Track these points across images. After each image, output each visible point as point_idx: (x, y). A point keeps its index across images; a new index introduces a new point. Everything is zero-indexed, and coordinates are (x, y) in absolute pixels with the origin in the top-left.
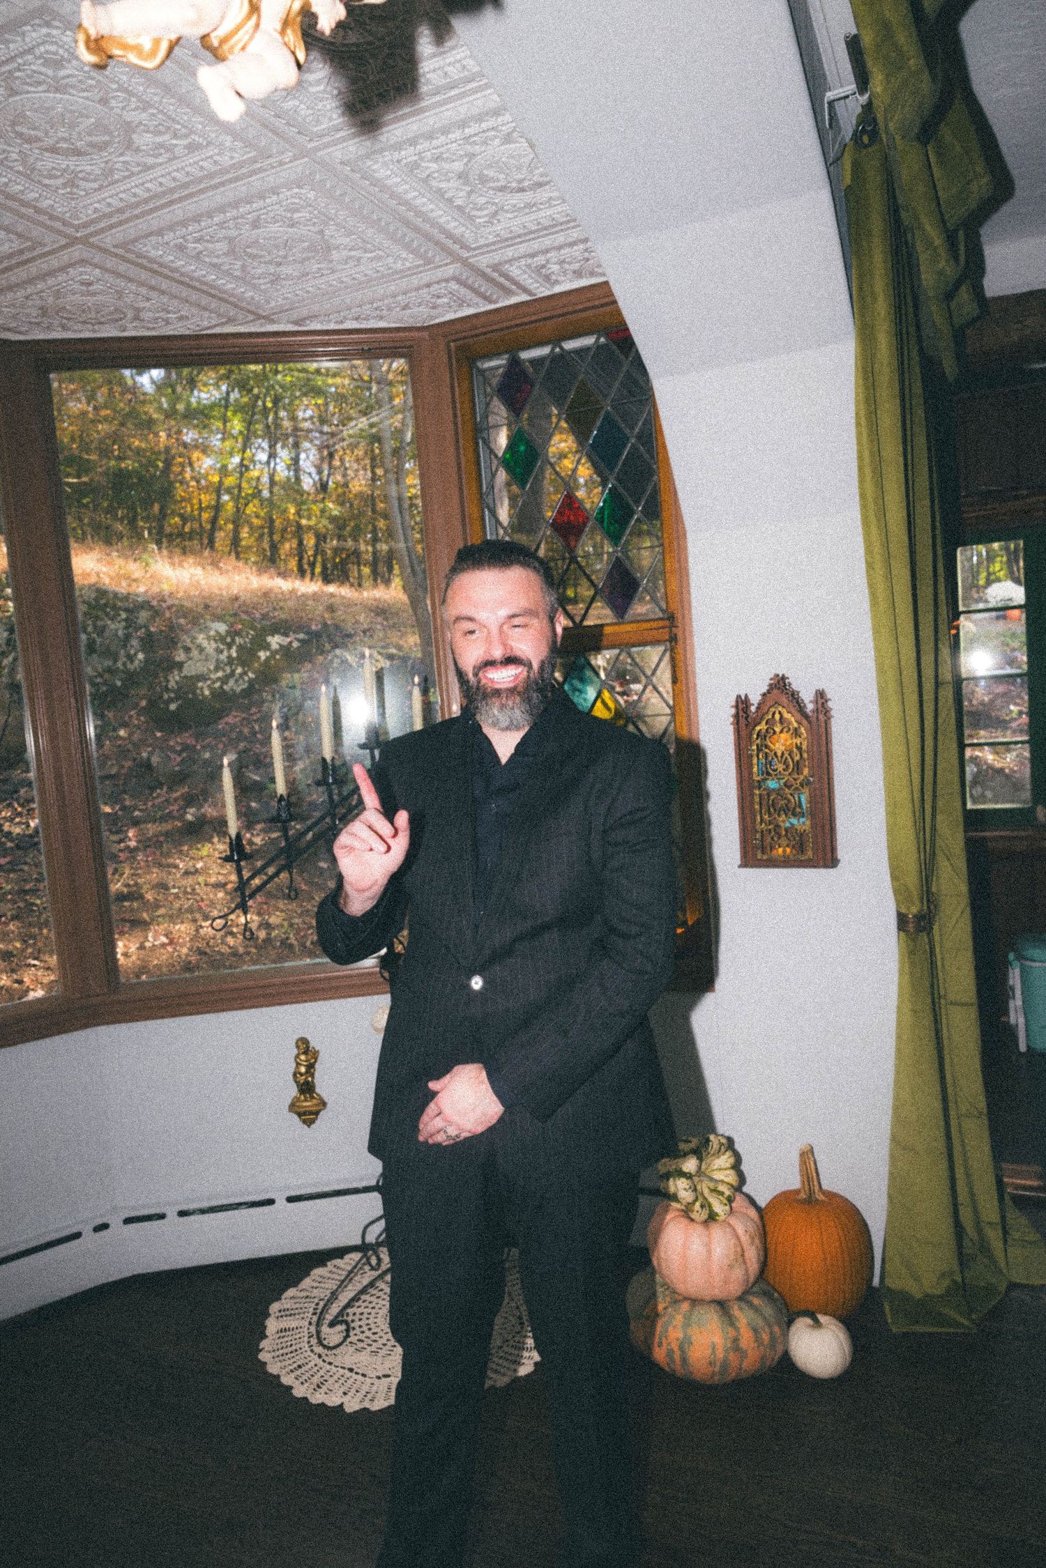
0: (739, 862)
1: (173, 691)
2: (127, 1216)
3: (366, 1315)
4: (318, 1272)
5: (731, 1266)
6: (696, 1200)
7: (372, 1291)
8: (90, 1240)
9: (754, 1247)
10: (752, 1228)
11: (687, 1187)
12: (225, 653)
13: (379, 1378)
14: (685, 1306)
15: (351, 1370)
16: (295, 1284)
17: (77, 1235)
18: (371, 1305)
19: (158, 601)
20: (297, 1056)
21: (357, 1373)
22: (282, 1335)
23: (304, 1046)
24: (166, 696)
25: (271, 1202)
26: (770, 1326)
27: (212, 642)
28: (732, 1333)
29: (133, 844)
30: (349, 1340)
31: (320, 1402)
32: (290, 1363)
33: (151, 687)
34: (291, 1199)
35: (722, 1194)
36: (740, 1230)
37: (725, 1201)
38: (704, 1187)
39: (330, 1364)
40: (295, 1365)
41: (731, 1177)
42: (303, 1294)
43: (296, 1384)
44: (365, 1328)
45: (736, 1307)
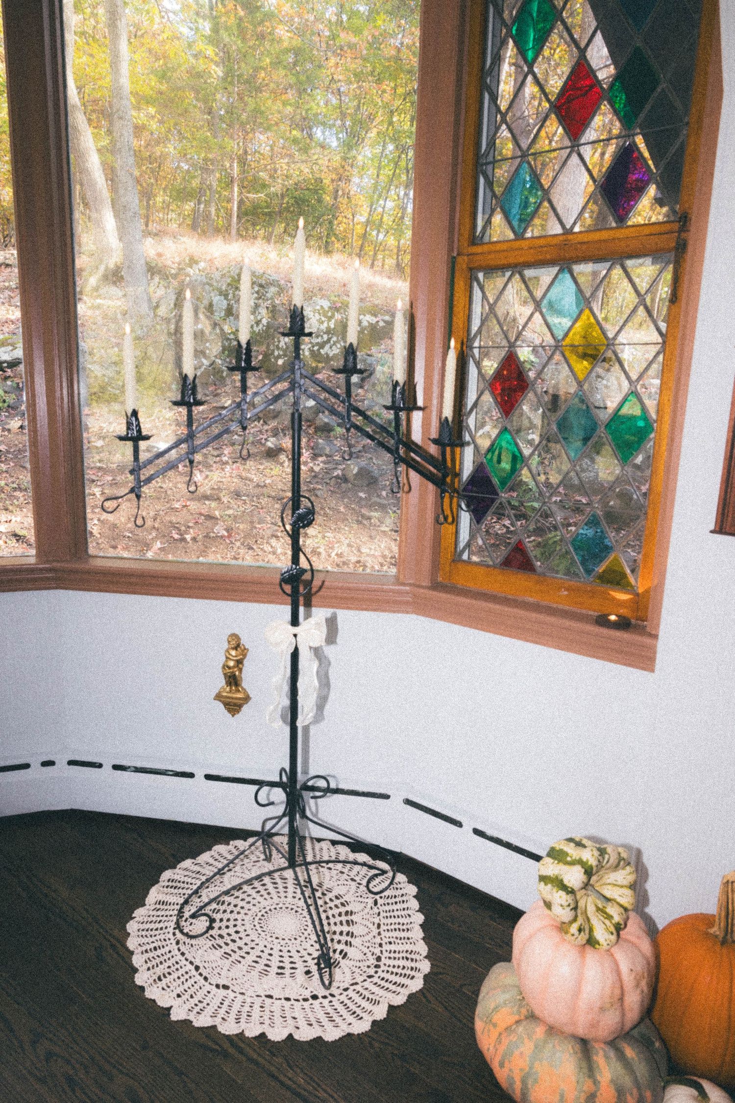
0: (712, 527)
1: (282, 349)
2: (73, 759)
3: (238, 909)
4: (220, 848)
5: (602, 1009)
6: (575, 919)
7: (256, 884)
8: (36, 772)
9: (638, 991)
10: (640, 966)
11: (566, 904)
12: (325, 325)
13: (218, 986)
14: (539, 1031)
15: (197, 968)
16: (194, 855)
17: (26, 766)
18: (248, 899)
19: (286, 281)
20: (227, 651)
21: (201, 974)
22: (158, 906)
23: (236, 643)
24: (276, 353)
25: (191, 775)
26: (639, 1088)
27: (317, 315)
28: (588, 1085)
29: (225, 459)
30: (211, 932)
31: (153, 998)
32: (149, 942)
33: (268, 346)
34: (208, 777)
35: (610, 917)
36: (624, 968)
37: (612, 929)
38: (589, 903)
39: (183, 954)
40: (152, 946)
41: (626, 898)
42: (197, 868)
43: (142, 969)
44: (231, 923)
45: (601, 1053)
